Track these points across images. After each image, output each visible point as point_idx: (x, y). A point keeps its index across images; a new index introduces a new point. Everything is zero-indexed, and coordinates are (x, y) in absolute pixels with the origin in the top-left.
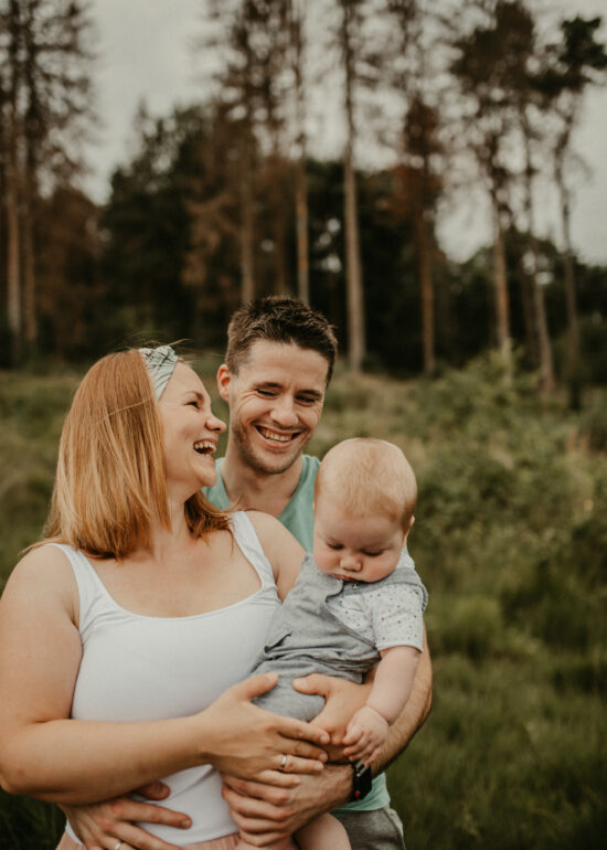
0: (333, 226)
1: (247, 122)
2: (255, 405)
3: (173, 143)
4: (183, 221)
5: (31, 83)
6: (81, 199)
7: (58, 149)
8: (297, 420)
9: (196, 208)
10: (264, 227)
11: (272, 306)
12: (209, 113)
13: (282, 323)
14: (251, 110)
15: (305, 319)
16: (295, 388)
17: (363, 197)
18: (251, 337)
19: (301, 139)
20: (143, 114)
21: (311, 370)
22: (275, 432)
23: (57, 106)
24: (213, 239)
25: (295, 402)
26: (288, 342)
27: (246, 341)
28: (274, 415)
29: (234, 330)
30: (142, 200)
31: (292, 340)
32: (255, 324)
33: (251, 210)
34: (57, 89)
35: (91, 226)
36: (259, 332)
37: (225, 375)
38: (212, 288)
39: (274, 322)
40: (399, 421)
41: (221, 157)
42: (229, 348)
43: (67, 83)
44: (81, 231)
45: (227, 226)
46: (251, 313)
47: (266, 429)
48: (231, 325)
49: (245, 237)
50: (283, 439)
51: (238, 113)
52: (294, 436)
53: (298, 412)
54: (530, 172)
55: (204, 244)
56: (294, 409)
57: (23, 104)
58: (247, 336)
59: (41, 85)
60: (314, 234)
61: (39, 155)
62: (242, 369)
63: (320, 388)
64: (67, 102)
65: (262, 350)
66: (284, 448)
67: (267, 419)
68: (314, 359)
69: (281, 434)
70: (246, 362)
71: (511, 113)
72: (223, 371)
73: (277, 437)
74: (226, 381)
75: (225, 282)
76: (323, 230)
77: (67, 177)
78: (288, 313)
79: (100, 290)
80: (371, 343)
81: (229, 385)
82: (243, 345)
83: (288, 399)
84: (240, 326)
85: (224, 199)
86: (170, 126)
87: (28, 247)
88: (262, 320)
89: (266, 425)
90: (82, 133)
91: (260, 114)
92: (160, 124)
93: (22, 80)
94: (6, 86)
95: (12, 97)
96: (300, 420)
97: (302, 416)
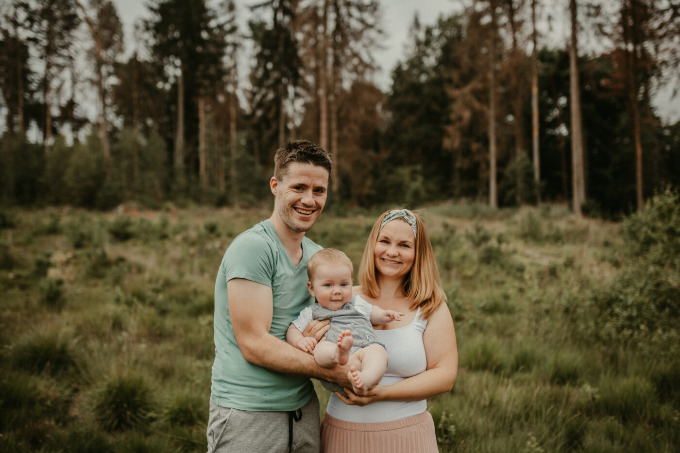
0: (563, 101)
1: (494, 26)
2: (293, 195)
3: (437, 45)
4: (445, 102)
5: (337, 10)
6: (372, 89)
7: (355, 55)
8: (315, 203)
9: (453, 93)
10: (506, 103)
11: (297, 145)
12: (464, 22)
13: (305, 153)
14: (495, 16)
15: (316, 151)
16: (313, 186)
17: (583, 79)
18: (288, 161)
19: (535, 36)
20: (417, 24)
21: (320, 177)
22: (304, 210)
23: (355, 24)
24: (467, 115)
25: (313, 194)
26: (308, 162)
27: (286, 164)
28: (303, 201)
29: (279, 158)
30: (416, 88)
31: (310, 162)
32: (290, 155)
33: (496, 92)
34: (355, 12)
35: (379, 108)
36: (293, 158)
37: (274, 182)
38: (466, 152)
39: (301, 153)
40: (608, 252)
41: (474, 54)
42: (276, 168)
43: (361, 8)
44: (372, 113)
45: (477, 105)
46: (287, 149)
47: (299, 208)
48: (277, 156)
49: (491, 113)
50: (308, 213)
51: (486, 20)
52: (313, 211)
53: (315, 199)
55: (460, 119)
56: (313, 197)
57: (331, 25)
58: (286, 161)
59: (343, 11)
60: (544, 109)
61: (342, 59)
62: (284, 178)
63: (325, 186)
64: (362, 21)
65: (295, 168)
66: (309, 218)
67: (299, 203)
68: (321, 171)
69: (307, 211)
70: (287, 174)
72: (273, 180)
73: (304, 212)
74: (276, 185)
75: (475, 146)
76: (555, 105)
77: (361, 74)
78: (307, 148)
79: (385, 155)
80: (591, 191)
81: (277, 187)
82: (284, 166)
83: (310, 192)
84: (282, 156)
85: (475, 84)
86: (436, 32)
87: (334, 125)
88: (294, 152)
89: (299, 207)
90: (372, 42)
91: (504, 19)
92: (429, 31)
93: (331, 8)
94: (321, 13)
95: (324, 20)
96: (316, 203)
97: (317, 200)
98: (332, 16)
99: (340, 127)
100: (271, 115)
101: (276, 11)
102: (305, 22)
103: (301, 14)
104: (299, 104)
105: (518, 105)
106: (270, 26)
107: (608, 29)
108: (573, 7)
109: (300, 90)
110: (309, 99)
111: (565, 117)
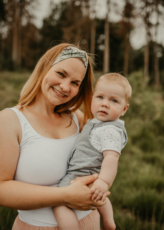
14: (81, 3)
19: (94, 12)
51: (78, 3)
54: (158, 24)
71: (154, 7)
77: (30, 19)
108: (108, 2)
111: (103, 43)
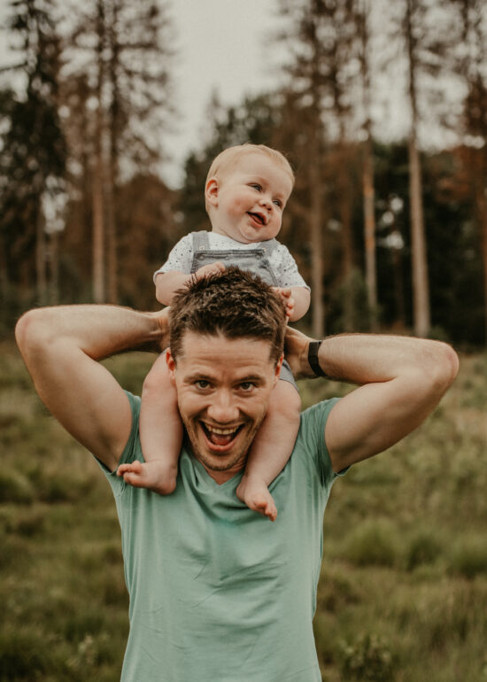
1: (315, 109)
3: (244, 130)
5: (114, 80)
6: (158, 183)
7: (138, 139)
10: (331, 208)
12: (278, 101)
14: (317, 98)
17: (426, 178)
20: (215, 103)
23: (138, 99)
33: (320, 191)
34: (139, 83)
35: (166, 208)
43: (146, 78)
44: (157, 214)
45: (298, 209)
49: (314, 218)
51: (307, 101)
57: (107, 99)
59: (123, 81)
60: (378, 214)
61: (121, 144)
64: (148, 96)
76: (387, 209)
80: (435, 320)
86: (241, 114)
87: (112, 231)
90: (160, 123)
91: (327, 101)
92: (231, 113)
93: (106, 77)
94: (92, 82)
95: (97, 91)
96: (241, 412)
97: (244, 407)
98: (107, 88)
99: (120, 234)
100: (26, 216)
101: (31, 77)
102: (70, 94)
103: (65, 84)
104: (61, 200)
105: (346, 209)
106: (21, 96)
107: (453, 120)
109: (62, 183)
110: (76, 195)
